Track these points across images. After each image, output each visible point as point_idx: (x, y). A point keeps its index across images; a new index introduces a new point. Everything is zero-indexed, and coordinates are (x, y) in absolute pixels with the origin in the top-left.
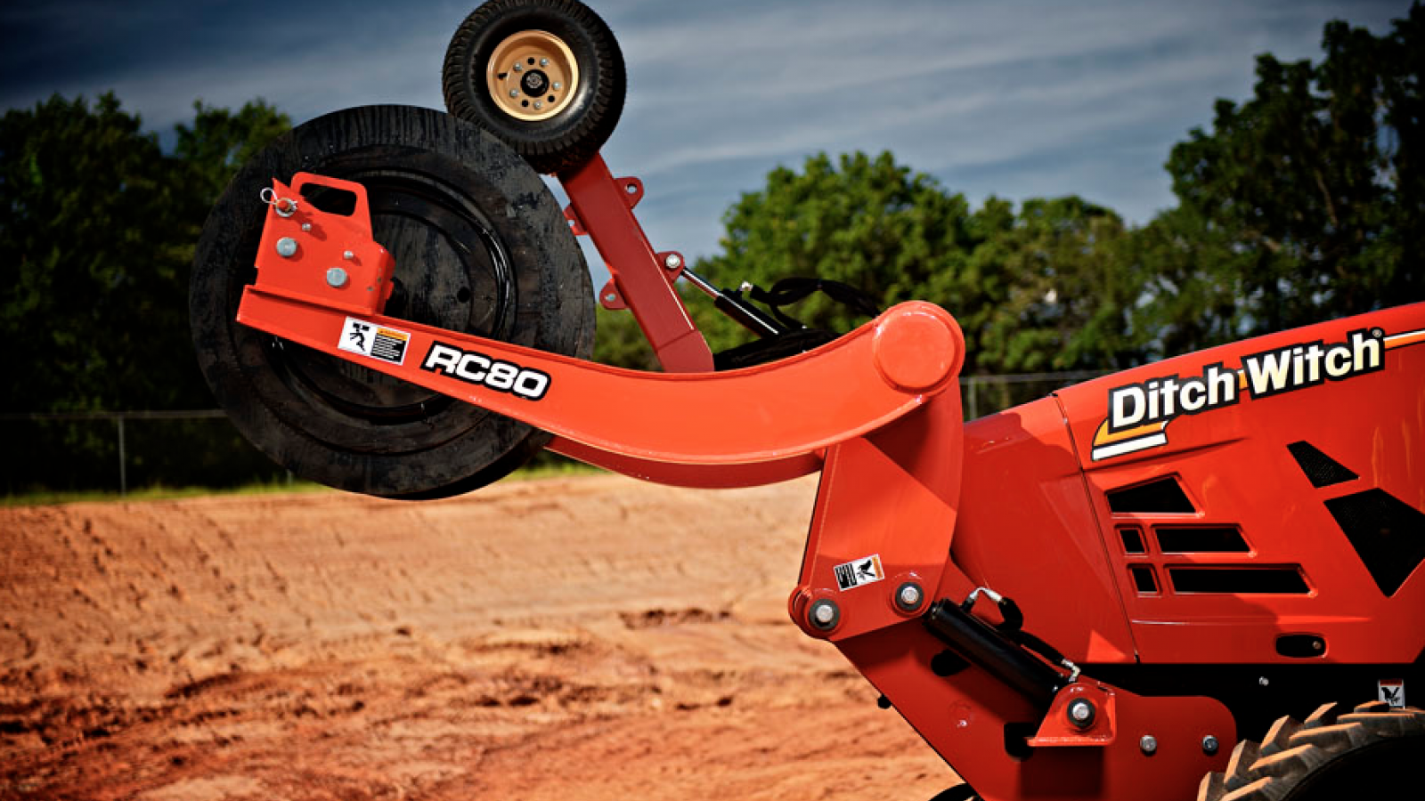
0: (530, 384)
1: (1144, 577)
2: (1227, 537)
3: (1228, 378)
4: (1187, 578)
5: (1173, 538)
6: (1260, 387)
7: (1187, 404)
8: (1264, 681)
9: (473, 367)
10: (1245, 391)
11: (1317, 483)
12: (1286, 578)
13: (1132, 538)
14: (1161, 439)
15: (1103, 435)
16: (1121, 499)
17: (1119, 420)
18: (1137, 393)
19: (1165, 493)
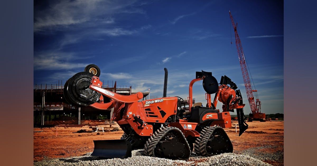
0: (113, 95)
1: (147, 116)
2: (153, 113)
3: (154, 101)
4: (150, 116)
5: (149, 113)
6: (156, 102)
7: (151, 103)
8: (154, 124)
9: (109, 93)
10: (155, 102)
11: (159, 109)
12: (156, 116)
13: (146, 113)
14: (149, 105)
15: (145, 105)
16: (146, 110)
17: (146, 104)
18: (147, 102)
19: (149, 110)
